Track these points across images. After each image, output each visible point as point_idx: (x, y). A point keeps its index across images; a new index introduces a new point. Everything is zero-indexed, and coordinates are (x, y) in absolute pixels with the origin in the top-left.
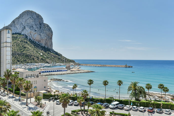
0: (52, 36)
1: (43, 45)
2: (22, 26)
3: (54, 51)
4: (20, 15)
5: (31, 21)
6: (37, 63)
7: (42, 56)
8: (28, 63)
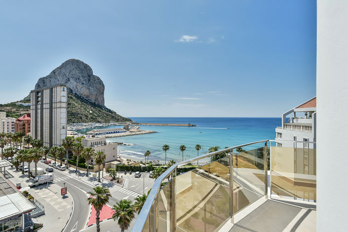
0: (103, 90)
1: (93, 101)
2: (65, 78)
3: (107, 109)
4: (63, 64)
5: (77, 73)
6: (85, 122)
7: (91, 114)
8: (74, 122)
